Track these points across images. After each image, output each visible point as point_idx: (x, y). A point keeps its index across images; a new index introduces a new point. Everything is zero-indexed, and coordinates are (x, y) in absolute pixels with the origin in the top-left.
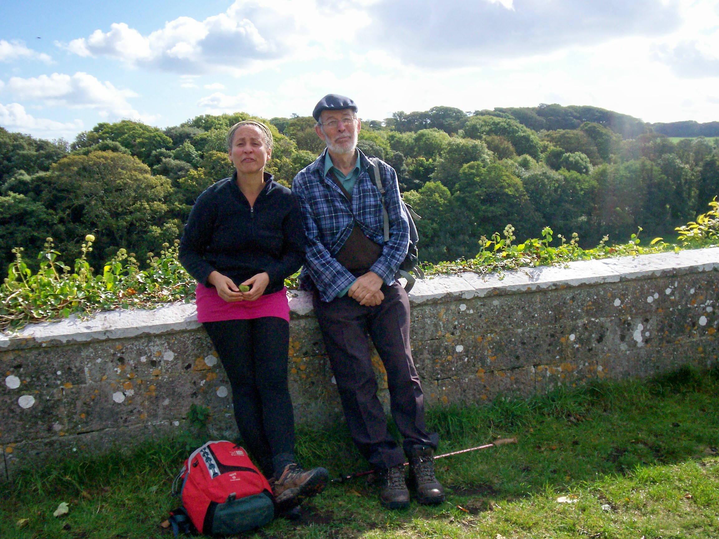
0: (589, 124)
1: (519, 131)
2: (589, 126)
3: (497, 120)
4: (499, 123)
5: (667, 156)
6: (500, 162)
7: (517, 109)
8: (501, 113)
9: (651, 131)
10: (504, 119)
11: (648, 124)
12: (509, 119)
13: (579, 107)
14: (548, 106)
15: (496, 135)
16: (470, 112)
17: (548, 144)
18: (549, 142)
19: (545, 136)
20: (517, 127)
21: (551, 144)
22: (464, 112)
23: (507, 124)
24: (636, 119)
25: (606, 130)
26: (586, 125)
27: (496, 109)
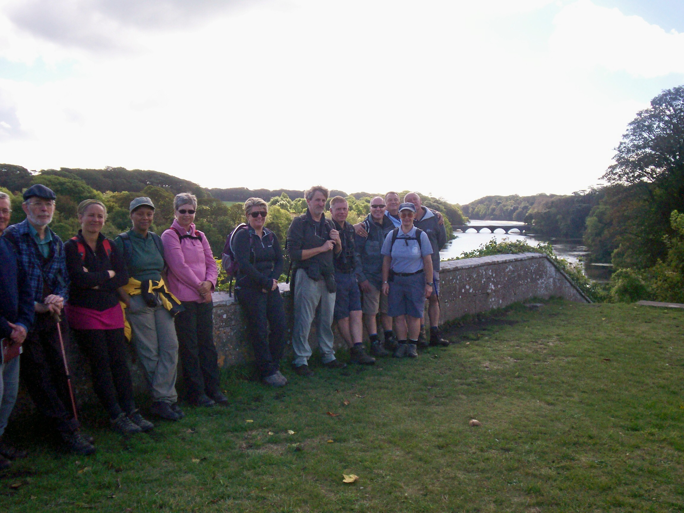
0: (152, 187)
1: (84, 192)
2: (152, 189)
3: (62, 179)
4: (65, 182)
5: (221, 218)
6: (67, 221)
7: (83, 170)
8: (67, 173)
9: (209, 195)
10: (71, 180)
11: (206, 190)
12: (75, 179)
13: (144, 171)
14: (114, 169)
15: (62, 195)
16: (35, 171)
17: (114, 205)
18: (114, 203)
19: (111, 197)
20: (83, 188)
21: (117, 205)
22: (29, 171)
23: (74, 185)
24: (195, 185)
25: (168, 193)
26: (149, 188)
27: (63, 169)
